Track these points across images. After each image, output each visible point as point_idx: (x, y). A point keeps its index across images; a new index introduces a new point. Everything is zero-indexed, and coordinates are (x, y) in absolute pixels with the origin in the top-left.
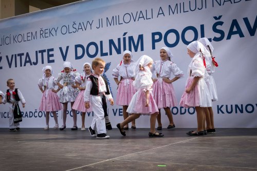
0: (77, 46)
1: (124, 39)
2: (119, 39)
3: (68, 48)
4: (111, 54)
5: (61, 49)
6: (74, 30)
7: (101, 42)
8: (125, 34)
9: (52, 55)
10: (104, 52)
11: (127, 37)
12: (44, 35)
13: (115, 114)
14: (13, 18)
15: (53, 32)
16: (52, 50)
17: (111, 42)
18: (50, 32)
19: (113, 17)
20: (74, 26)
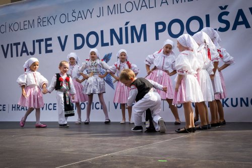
0: (76, 36)
1: (126, 29)
2: (121, 29)
3: (66, 37)
4: (112, 44)
5: (59, 38)
6: (74, 19)
7: (102, 32)
8: (127, 23)
9: (50, 45)
10: (105, 42)
11: (129, 26)
12: (41, 23)
13: (116, 107)
14: (8, 5)
15: (52, 20)
16: (50, 39)
17: (112, 32)
18: (48, 21)
19: (114, 5)
20: (74, 14)
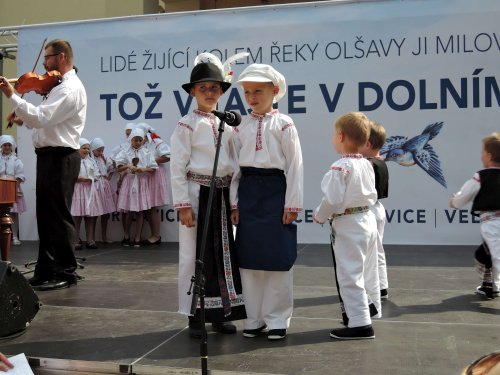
0: (362, 86)
1: (476, 81)
2: (464, 81)
3: (340, 86)
4: (444, 105)
5: (323, 87)
6: (360, 54)
7: (423, 83)
8: (477, 71)
9: (302, 99)
10: (428, 100)
11: (482, 77)
12: (280, 55)
13: (451, 220)
15: (306, 52)
16: (302, 88)
17: (446, 84)
18: (297, 52)
19: (452, 37)
20: (359, 45)
